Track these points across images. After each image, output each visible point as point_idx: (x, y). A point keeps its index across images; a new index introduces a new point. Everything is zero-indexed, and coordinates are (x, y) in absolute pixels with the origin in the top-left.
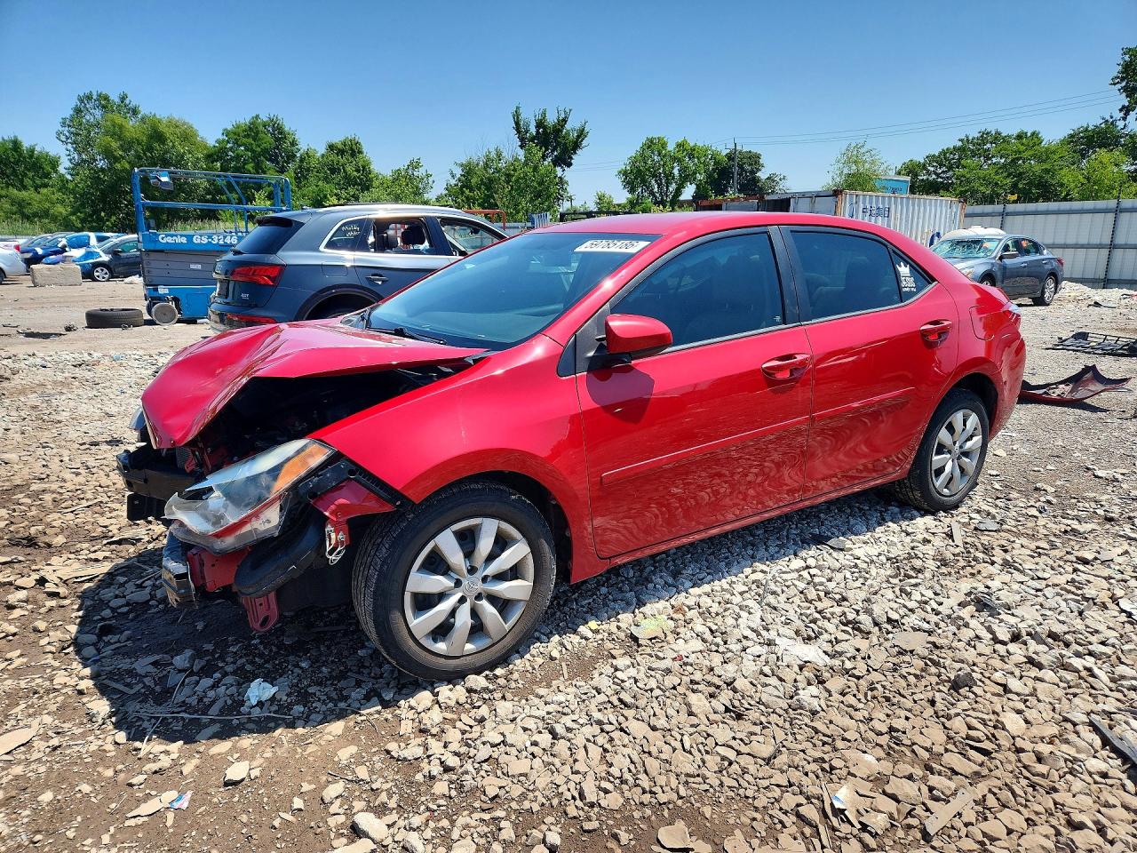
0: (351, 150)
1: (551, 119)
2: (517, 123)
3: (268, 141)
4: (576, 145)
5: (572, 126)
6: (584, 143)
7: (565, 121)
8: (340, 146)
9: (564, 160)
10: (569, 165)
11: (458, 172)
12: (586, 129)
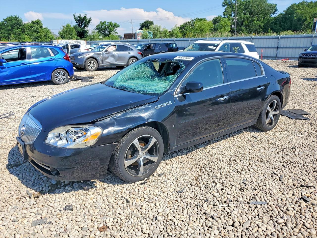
0: (37, 23)
1: (82, 16)
2: (75, 17)
3: (14, 22)
4: (89, 22)
5: (88, 17)
6: (91, 22)
7: (86, 17)
8: (35, 22)
9: (86, 26)
10: (88, 27)
11: (62, 28)
12: (91, 18)
